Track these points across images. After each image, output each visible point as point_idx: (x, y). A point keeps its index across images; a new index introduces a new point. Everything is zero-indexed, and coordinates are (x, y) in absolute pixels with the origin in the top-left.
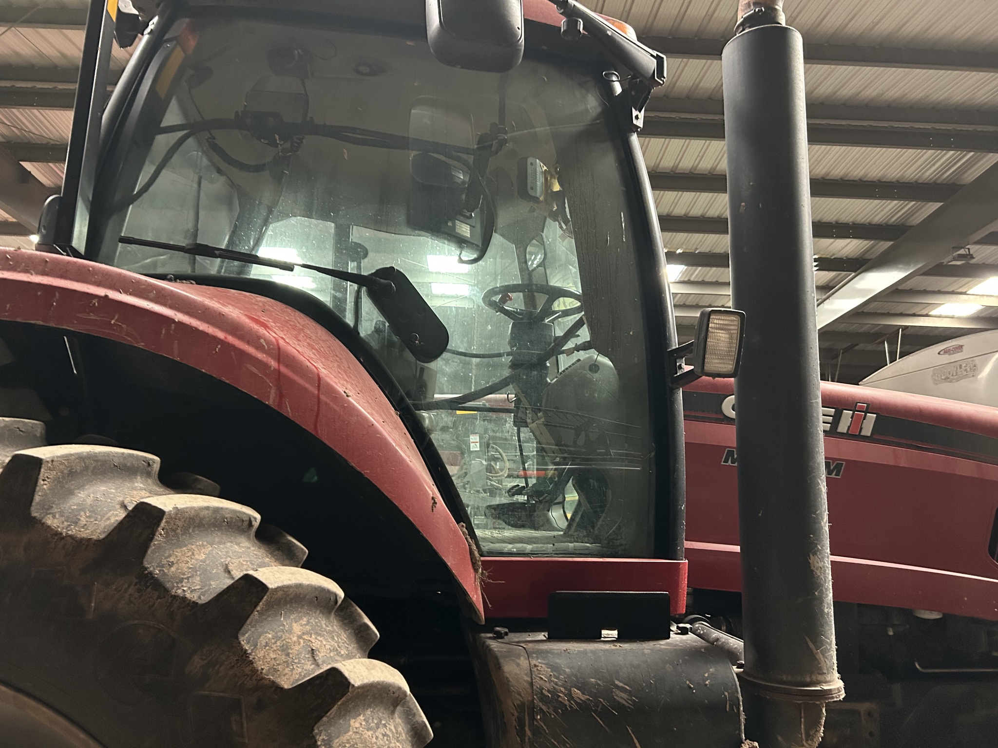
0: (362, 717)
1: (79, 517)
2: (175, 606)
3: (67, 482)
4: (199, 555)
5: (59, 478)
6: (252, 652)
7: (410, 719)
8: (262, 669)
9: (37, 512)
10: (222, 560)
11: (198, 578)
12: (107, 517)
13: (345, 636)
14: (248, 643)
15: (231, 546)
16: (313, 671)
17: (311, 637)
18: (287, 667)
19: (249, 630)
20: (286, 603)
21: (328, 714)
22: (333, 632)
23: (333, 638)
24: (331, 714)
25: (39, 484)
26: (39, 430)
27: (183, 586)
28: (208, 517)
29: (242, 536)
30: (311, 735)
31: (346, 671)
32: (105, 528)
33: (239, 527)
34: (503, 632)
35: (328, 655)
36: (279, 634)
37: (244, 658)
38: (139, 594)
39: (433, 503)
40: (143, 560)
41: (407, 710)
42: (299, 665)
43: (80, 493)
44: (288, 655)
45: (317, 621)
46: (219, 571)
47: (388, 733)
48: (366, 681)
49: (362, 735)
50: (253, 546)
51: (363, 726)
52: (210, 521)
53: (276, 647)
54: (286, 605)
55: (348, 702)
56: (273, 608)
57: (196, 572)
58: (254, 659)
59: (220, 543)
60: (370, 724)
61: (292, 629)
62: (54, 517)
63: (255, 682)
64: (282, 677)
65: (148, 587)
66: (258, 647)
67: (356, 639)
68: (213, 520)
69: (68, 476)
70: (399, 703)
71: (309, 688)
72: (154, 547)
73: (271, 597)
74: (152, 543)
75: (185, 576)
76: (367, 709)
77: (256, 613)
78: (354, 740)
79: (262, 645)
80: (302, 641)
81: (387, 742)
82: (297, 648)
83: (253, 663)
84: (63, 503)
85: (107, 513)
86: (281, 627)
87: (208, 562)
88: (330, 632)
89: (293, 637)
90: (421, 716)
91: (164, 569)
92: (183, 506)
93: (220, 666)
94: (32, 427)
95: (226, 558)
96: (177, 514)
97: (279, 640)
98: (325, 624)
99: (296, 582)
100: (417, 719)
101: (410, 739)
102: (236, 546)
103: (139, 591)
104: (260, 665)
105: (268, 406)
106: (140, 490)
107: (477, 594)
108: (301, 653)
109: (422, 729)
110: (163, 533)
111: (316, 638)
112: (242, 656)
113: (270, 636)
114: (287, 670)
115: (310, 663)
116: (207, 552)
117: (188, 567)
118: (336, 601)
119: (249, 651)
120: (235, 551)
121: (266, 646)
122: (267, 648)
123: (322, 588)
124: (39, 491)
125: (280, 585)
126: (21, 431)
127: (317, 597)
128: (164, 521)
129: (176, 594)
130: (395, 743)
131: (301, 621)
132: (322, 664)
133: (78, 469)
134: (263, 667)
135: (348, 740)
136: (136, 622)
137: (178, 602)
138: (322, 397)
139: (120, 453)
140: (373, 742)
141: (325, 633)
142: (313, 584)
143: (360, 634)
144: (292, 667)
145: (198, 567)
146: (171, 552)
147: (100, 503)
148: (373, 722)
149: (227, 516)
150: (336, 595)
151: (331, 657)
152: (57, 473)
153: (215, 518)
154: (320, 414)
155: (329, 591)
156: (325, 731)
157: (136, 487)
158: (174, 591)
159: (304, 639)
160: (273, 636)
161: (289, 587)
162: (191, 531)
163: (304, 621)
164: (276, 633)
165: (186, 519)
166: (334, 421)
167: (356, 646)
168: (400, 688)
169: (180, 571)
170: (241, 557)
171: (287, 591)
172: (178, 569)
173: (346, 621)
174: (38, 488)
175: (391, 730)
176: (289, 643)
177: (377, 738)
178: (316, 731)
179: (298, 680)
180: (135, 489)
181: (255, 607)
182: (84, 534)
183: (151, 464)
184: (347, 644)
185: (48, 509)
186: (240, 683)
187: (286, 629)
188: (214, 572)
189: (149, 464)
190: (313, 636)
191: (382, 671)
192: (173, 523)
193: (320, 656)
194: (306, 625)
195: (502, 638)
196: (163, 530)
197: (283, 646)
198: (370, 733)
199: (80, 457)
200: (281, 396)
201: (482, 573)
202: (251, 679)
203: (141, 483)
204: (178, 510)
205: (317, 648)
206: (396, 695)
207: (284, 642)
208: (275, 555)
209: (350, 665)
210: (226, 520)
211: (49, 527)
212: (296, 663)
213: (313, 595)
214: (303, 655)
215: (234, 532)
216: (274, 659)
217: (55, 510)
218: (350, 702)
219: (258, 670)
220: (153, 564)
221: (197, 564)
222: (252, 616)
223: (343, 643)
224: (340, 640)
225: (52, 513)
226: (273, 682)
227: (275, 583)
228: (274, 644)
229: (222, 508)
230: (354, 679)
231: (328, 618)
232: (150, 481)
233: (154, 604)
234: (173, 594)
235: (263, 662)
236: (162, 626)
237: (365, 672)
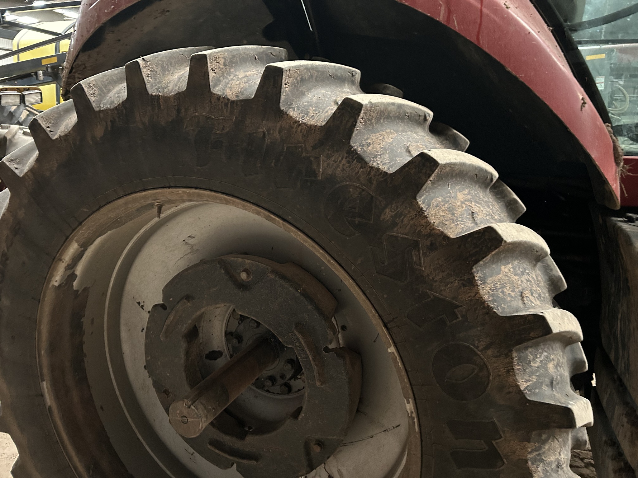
0: (510, 266)
1: (309, 111)
2: (372, 174)
3: (300, 87)
4: (388, 139)
5: (295, 83)
6: (427, 210)
7: (548, 272)
8: (434, 223)
9: (283, 107)
10: (405, 144)
11: (387, 156)
12: (326, 110)
13: (498, 206)
14: (424, 203)
15: (411, 134)
16: (473, 228)
17: (471, 204)
18: (453, 223)
19: (424, 194)
20: (452, 177)
21: (484, 260)
22: (489, 202)
23: (488, 206)
24: (486, 260)
25: (282, 87)
26: (284, 54)
27: (377, 160)
28: (394, 111)
29: (420, 128)
30: (470, 272)
31: (500, 230)
32: (325, 118)
33: (417, 121)
34: (634, 217)
35: (484, 218)
36: (447, 199)
37: (421, 213)
38: (349, 165)
39: (583, 103)
40: (349, 141)
41: (545, 266)
42: (462, 223)
43: (308, 94)
44: (453, 214)
45: (476, 192)
46: (402, 151)
47: (531, 279)
48: (516, 240)
49: (510, 278)
50: (427, 136)
51: (511, 272)
52: (396, 114)
53: (445, 208)
54: (452, 179)
55: (500, 253)
56: (442, 179)
57: (386, 151)
58: (428, 214)
59: (403, 131)
60: (517, 271)
61: (457, 197)
62: (294, 110)
63: (429, 231)
64: (449, 229)
65: (354, 160)
66: (431, 206)
67: (507, 210)
68: (398, 114)
69: (300, 82)
70: (541, 260)
71: (469, 240)
72: (356, 132)
73: (441, 171)
74: (355, 129)
75: (379, 154)
76: (515, 260)
77: (430, 182)
78: (504, 281)
79: (434, 206)
80: (464, 206)
81: (530, 286)
82: (460, 210)
83: (427, 218)
84: (299, 101)
85: (326, 108)
86: (448, 195)
87: (394, 144)
88: (486, 202)
89: (458, 202)
90: (557, 272)
91: (364, 148)
92: (375, 102)
93: (404, 218)
94: (279, 52)
95: (408, 142)
96: (371, 107)
97: (447, 203)
98: (483, 196)
99: (460, 161)
100: (554, 273)
101: (547, 286)
102: (415, 135)
103: (349, 162)
104: (432, 219)
105: (438, 22)
106: (347, 93)
107: (616, 183)
108: (463, 214)
109: (558, 281)
110: (362, 121)
111: (475, 205)
112: (419, 212)
113: (440, 200)
114: (453, 225)
115: (471, 222)
116: (394, 137)
117: (380, 147)
118: (492, 180)
119: (425, 209)
120: (414, 138)
121: (437, 207)
122: (438, 208)
123: (481, 168)
124: (283, 92)
125: (448, 162)
126: (273, 55)
127: (476, 175)
128: (362, 112)
129: (373, 166)
130: (536, 287)
131: (464, 192)
132: (480, 224)
133: (307, 77)
134: (434, 221)
135: (499, 280)
136: (348, 183)
137: (374, 171)
138: (485, 10)
139: (333, 66)
140: (519, 284)
141: (482, 202)
142: (474, 164)
143: (510, 206)
144: (456, 223)
145: (387, 147)
146: (369, 136)
147: (321, 101)
148: (519, 270)
149: (408, 111)
150: (492, 175)
151: (487, 219)
152: (293, 79)
153: (399, 112)
154: (482, 25)
155: (486, 171)
156: (481, 271)
157: (344, 91)
158: (371, 163)
159: (466, 204)
160: (442, 200)
161: (455, 164)
162: (382, 121)
163: (466, 191)
164: (445, 198)
165: (378, 111)
166: (494, 31)
167: (506, 214)
168: (542, 249)
169: (375, 150)
170: (419, 142)
171: (454, 167)
172: (373, 148)
173: (499, 196)
174: (282, 90)
175: (533, 278)
176: (454, 206)
177: (522, 281)
178: (474, 270)
179: (461, 232)
180: (344, 92)
181: (429, 177)
182: (312, 122)
183: (354, 75)
184: (500, 212)
185: (290, 105)
186: (418, 230)
187: (453, 196)
188: (399, 151)
189: (353, 75)
190: (473, 203)
191: (529, 235)
192: (369, 114)
193: (478, 218)
194: (468, 194)
195: (633, 222)
196: (362, 119)
197: (450, 207)
198: (517, 277)
199: (307, 68)
200: (449, 12)
201: (623, 167)
202: (426, 228)
203: (348, 89)
204: (372, 104)
205: (476, 212)
206: (539, 253)
207: (451, 205)
208: (444, 144)
209: (503, 226)
210: (407, 114)
211: (291, 117)
212: (459, 221)
213: (474, 173)
214: (465, 216)
215: (413, 124)
216: (443, 216)
217: (294, 105)
218: (501, 254)
219: (431, 223)
220: (357, 144)
221: (386, 145)
222: (426, 184)
223: (496, 211)
224: (494, 209)
225: (293, 108)
226: (442, 232)
227: (444, 160)
228: (443, 206)
229: (404, 105)
230: (506, 237)
231: (485, 192)
232: (354, 87)
233: (359, 172)
234: (371, 165)
235: (435, 217)
236: (365, 187)
237: (515, 233)
